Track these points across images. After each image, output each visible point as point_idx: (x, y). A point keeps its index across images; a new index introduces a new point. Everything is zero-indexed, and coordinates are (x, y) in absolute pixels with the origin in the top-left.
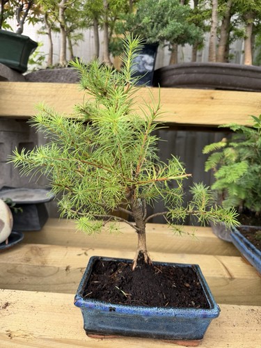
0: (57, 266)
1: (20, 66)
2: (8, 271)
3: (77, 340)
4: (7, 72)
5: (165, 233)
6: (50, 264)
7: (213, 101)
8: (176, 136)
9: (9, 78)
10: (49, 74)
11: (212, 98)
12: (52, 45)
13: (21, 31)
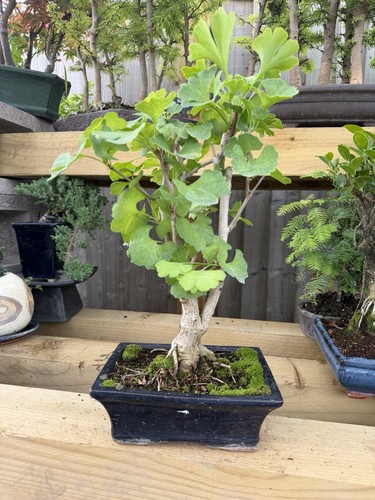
0: (68, 361)
1: (47, 112)
2: (10, 367)
3: (55, 441)
4: (30, 121)
5: (230, 328)
6: (60, 358)
7: (294, 142)
8: (270, 199)
9: (34, 129)
10: (80, 121)
11: (293, 139)
12: (87, 83)
13: (51, 69)
